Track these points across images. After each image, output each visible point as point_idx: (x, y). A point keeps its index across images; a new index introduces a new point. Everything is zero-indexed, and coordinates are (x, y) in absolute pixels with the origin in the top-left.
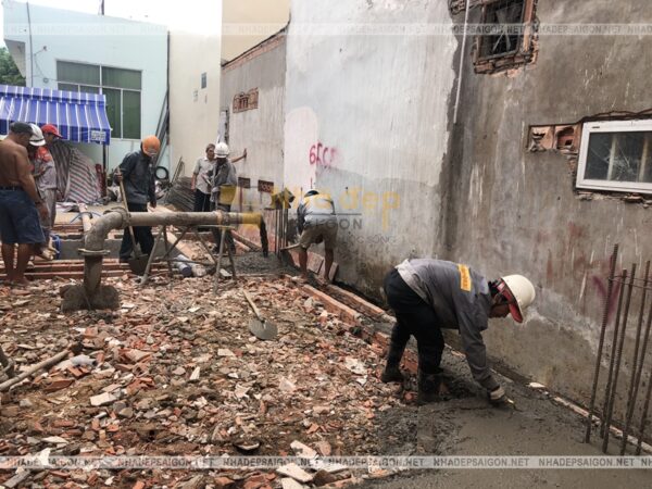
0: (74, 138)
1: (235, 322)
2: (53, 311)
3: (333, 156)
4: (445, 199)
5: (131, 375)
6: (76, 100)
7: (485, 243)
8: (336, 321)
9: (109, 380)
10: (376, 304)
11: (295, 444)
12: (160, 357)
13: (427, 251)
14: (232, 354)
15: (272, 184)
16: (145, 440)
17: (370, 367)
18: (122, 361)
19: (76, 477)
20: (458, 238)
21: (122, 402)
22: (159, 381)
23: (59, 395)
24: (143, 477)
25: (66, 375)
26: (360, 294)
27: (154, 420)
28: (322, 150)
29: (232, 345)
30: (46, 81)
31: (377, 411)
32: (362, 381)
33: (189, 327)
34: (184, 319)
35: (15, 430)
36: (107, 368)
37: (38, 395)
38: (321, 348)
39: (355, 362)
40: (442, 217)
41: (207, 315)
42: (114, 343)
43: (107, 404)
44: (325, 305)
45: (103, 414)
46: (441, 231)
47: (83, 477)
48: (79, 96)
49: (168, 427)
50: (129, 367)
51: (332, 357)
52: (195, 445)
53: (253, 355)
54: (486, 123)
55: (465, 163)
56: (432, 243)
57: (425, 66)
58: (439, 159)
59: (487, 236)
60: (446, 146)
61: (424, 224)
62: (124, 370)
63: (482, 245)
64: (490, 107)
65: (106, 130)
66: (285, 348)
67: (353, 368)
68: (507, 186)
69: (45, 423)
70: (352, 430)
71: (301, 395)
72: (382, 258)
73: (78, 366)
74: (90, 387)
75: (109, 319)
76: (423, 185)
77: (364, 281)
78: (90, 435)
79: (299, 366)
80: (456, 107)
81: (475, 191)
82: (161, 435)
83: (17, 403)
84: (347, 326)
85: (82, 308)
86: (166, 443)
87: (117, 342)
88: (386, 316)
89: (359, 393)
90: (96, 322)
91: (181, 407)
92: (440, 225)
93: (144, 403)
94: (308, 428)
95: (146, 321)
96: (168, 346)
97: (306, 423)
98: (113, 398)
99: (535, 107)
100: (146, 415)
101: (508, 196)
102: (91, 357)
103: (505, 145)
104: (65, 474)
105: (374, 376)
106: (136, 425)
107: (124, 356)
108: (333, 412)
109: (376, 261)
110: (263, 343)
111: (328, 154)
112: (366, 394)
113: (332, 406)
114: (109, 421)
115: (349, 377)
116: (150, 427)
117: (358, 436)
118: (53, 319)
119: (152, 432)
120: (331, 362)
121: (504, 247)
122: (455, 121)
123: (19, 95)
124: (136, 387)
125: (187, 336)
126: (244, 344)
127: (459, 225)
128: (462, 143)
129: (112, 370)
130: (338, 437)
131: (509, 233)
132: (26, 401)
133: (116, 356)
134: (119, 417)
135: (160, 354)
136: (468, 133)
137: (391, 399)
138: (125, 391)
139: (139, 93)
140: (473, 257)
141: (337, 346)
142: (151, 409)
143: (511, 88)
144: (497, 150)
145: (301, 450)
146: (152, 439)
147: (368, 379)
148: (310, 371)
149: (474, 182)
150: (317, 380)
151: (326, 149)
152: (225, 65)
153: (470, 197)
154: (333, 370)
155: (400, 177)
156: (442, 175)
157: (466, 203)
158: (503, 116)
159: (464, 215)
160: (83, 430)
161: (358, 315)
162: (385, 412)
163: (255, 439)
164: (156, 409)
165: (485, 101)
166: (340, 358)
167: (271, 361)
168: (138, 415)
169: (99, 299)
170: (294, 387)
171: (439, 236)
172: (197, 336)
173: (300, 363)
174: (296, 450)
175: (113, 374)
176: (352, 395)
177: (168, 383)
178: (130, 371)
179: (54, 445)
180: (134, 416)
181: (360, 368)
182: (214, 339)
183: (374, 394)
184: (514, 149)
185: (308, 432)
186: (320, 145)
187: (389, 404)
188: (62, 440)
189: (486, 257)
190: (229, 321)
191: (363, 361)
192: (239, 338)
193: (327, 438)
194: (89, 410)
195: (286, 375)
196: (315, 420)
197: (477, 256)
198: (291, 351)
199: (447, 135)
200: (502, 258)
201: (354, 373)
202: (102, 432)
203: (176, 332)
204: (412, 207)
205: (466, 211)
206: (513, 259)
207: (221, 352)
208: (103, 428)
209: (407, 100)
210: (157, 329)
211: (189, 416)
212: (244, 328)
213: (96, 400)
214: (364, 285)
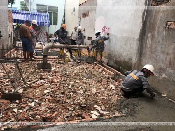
0: (41, 25)
1: (81, 74)
2: (35, 69)
3: (108, 30)
4: (140, 42)
5: (54, 86)
6: (41, 15)
7: (151, 55)
8: (108, 75)
9: (49, 87)
10: (119, 71)
11: (96, 106)
12: (62, 82)
13: (134, 57)
14: (80, 82)
15: (91, 38)
16: (57, 102)
17: (116, 87)
18: (52, 82)
19: (40, 109)
20: (143, 53)
21: (52, 92)
22: (61, 87)
23: (37, 90)
24: (57, 111)
25: (38, 85)
26: (114, 68)
27: (60, 97)
28: (106, 28)
29: (80, 79)
30: (34, 10)
31: (118, 99)
32: (114, 91)
33: (69, 75)
34: (68, 72)
35: (26, 97)
36: (48, 84)
37: (32, 89)
38: (103, 82)
39: (112, 86)
40: (139, 48)
41: (74, 72)
42: (50, 78)
43: (48, 93)
44: (105, 71)
45: (47, 95)
46: (138, 51)
47: (42, 110)
48: (42, 14)
49: (63, 99)
50: (54, 84)
51: (106, 84)
52: (70, 104)
53: (85, 82)
54: (154, 21)
55: (146, 32)
56: (136, 55)
57: (136, 4)
58: (139, 31)
59: (152, 53)
60: (141, 27)
61: (133, 49)
62: (52, 84)
63: (150, 56)
64: (155, 16)
65: (49, 23)
66: (93, 81)
67: (112, 87)
68: (159, 39)
69: (33, 96)
70: (111, 103)
71: (97, 94)
72: (121, 59)
73: (41, 83)
74: (44, 88)
75: (49, 72)
76: (134, 38)
77: (116, 65)
78: (44, 100)
79: (97, 86)
80: (145, 16)
81: (149, 40)
82: (61, 101)
83: (27, 91)
84: (110, 76)
85: (42, 68)
86: (62, 103)
87: (51, 77)
88: (121, 74)
89: (113, 94)
90: (46, 72)
91: (66, 94)
92: (138, 50)
93: (57, 93)
94: (99, 102)
95: (58, 72)
96: (64, 79)
97: (99, 101)
98: (49, 91)
99: (169, 16)
100: (57, 96)
101: (159, 42)
102: (44, 81)
103: (159, 27)
104: (38, 109)
105: (117, 90)
106: (55, 98)
107: (52, 81)
108: (106, 98)
109: (119, 59)
110: (88, 80)
111: (107, 29)
112: (115, 94)
113: (106, 97)
114: (48, 97)
115: (110, 90)
116: (59, 99)
117: (112, 105)
118: (35, 71)
119: (59, 100)
120: (106, 85)
121: (156, 56)
122: (144, 20)
123: (27, 13)
124: (55, 89)
125: (68, 77)
126: (83, 80)
127: (144, 50)
128: (146, 27)
129: (49, 84)
130: (107, 105)
131: (158, 52)
132: (29, 90)
133: (51, 81)
134: (51, 96)
135: (61, 81)
136: (148, 24)
137: (122, 96)
138: (52, 90)
139: (57, 13)
140: (147, 59)
141: (108, 81)
142: (59, 94)
144: (156, 29)
145: (97, 108)
146: (59, 102)
147: (116, 91)
148: (100, 87)
150: (102, 90)
151: (107, 28)
152: (80, 5)
153: (148, 42)
154: (106, 88)
155: (127, 36)
156: (140, 36)
157: (146, 44)
158: (159, 19)
159: (145, 47)
160: (42, 98)
161: (114, 74)
162: (120, 99)
163: (85, 104)
164: (60, 95)
165: (154, 14)
166: (108, 85)
167: (90, 84)
168: (56, 96)
169: (46, 66)
170: (96, 91)
171: (138, 53)
172: (71, 77)
173: (98, 85)
174: (96, 107)
175: (50, 85)
176: (111, 94)
177: (63, 88)
178: (54, 85)
179: (35, 101)
180: (54, 96)
181: (114, 88)
182: (75, 78)
183: (117, 95)
184: (162, 28)
185: (99, 103)
186: (105, 27)
187: (121, 97)
188: (37, 101)
189: (151, 59)
190: (79, 73)
191: (114, 86)
192: (82, 78)
193: (104, 105)
194: (44, 94)
195: (94, 88)
196: (101, 100)
197: (148, 59)
198: (95, 82)
199: (142, 24)
200: (156, 59)
201: (112, 89)
202: (47, 99)
203: (66, 75)
204: (130, 45)
205: (146, 46)
206: (159, 60)
207: (77, 81)
208: (47, 98)
209: (130, 14)
210: (61, 74)
211: (68, 97)
212: (83, 75)
213: (45, 91)
214: (115, 66)
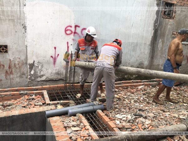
4: (152, 47)
13: (146, 61)
20: (155, 56)
28: (79, 29)
54: (164, 30)
55: (158, 38)
56: (148, 58)
58: (151, 37)
59: (162, 54)
60: (153, 34)
61: (145, 54)
64: (165, 27)
76: (145, 44)
81: (160, 45)
99: (174, 28)
101: (167, 45)
127: (155, 53)
128: (158, 34)
136: (159, 31)
143: (170, 24)
144: (166, 36)
149: (160, 43)
151: (84, 29)
157: (157, 48)
158: (168, 29)
171: (150, 56)
184: (169, 36)
189: (161, 59)
199: (153, 31)
200: (165, 58)
209: (140, 19)
